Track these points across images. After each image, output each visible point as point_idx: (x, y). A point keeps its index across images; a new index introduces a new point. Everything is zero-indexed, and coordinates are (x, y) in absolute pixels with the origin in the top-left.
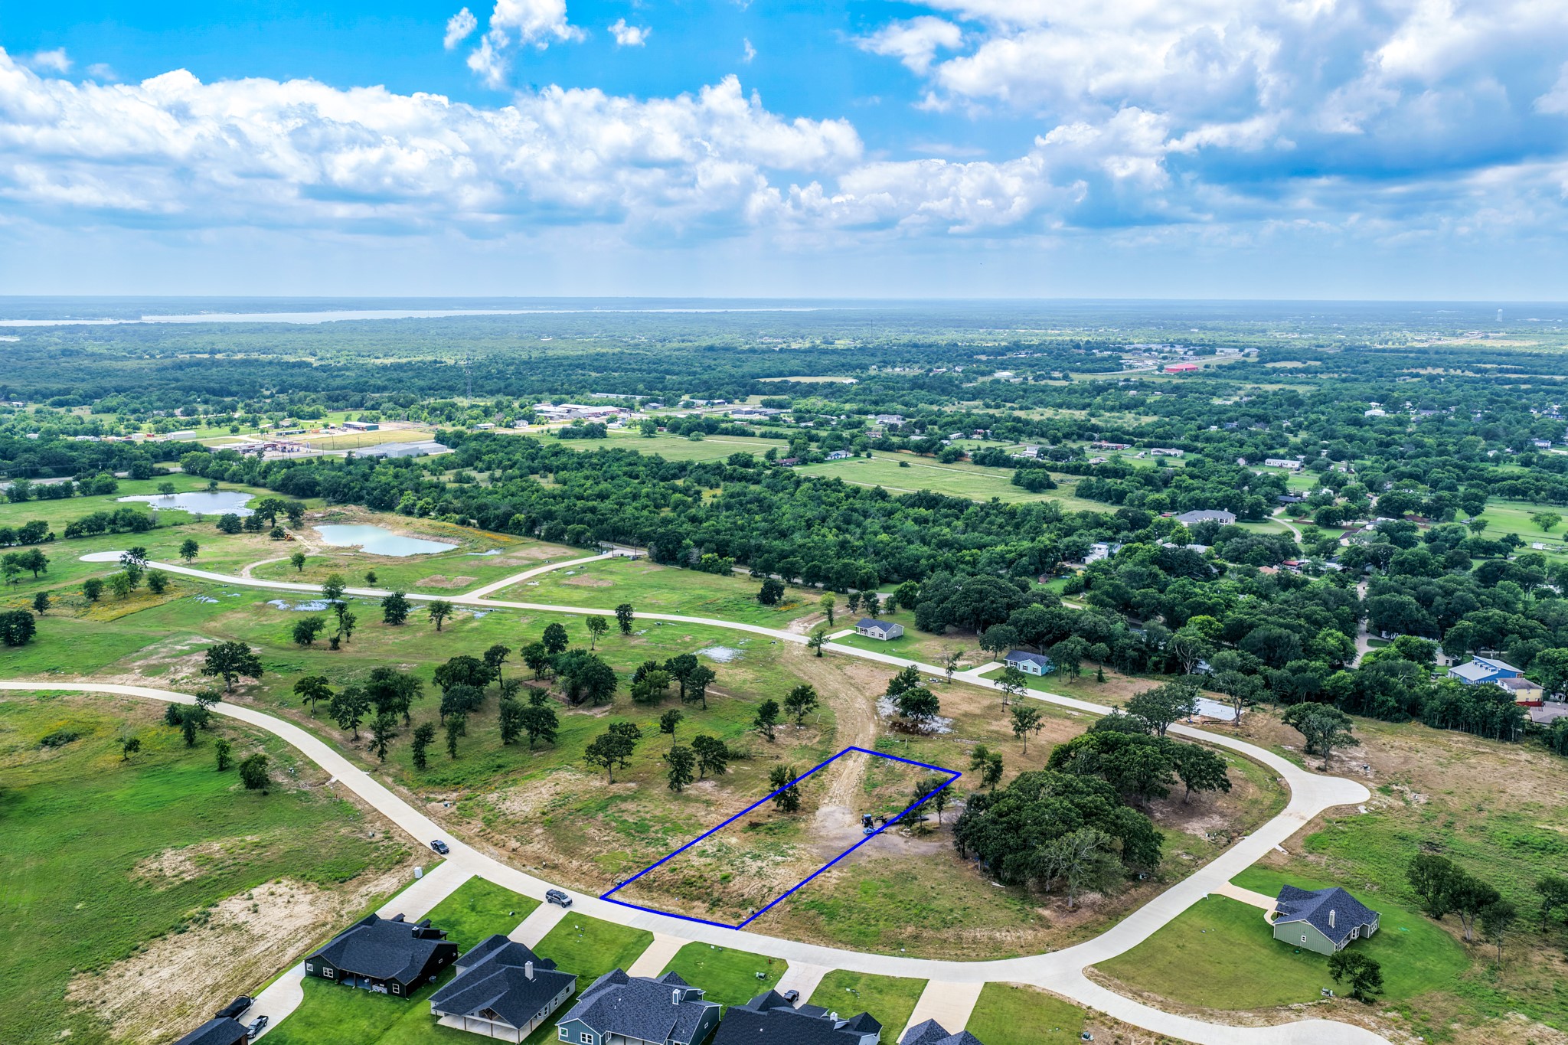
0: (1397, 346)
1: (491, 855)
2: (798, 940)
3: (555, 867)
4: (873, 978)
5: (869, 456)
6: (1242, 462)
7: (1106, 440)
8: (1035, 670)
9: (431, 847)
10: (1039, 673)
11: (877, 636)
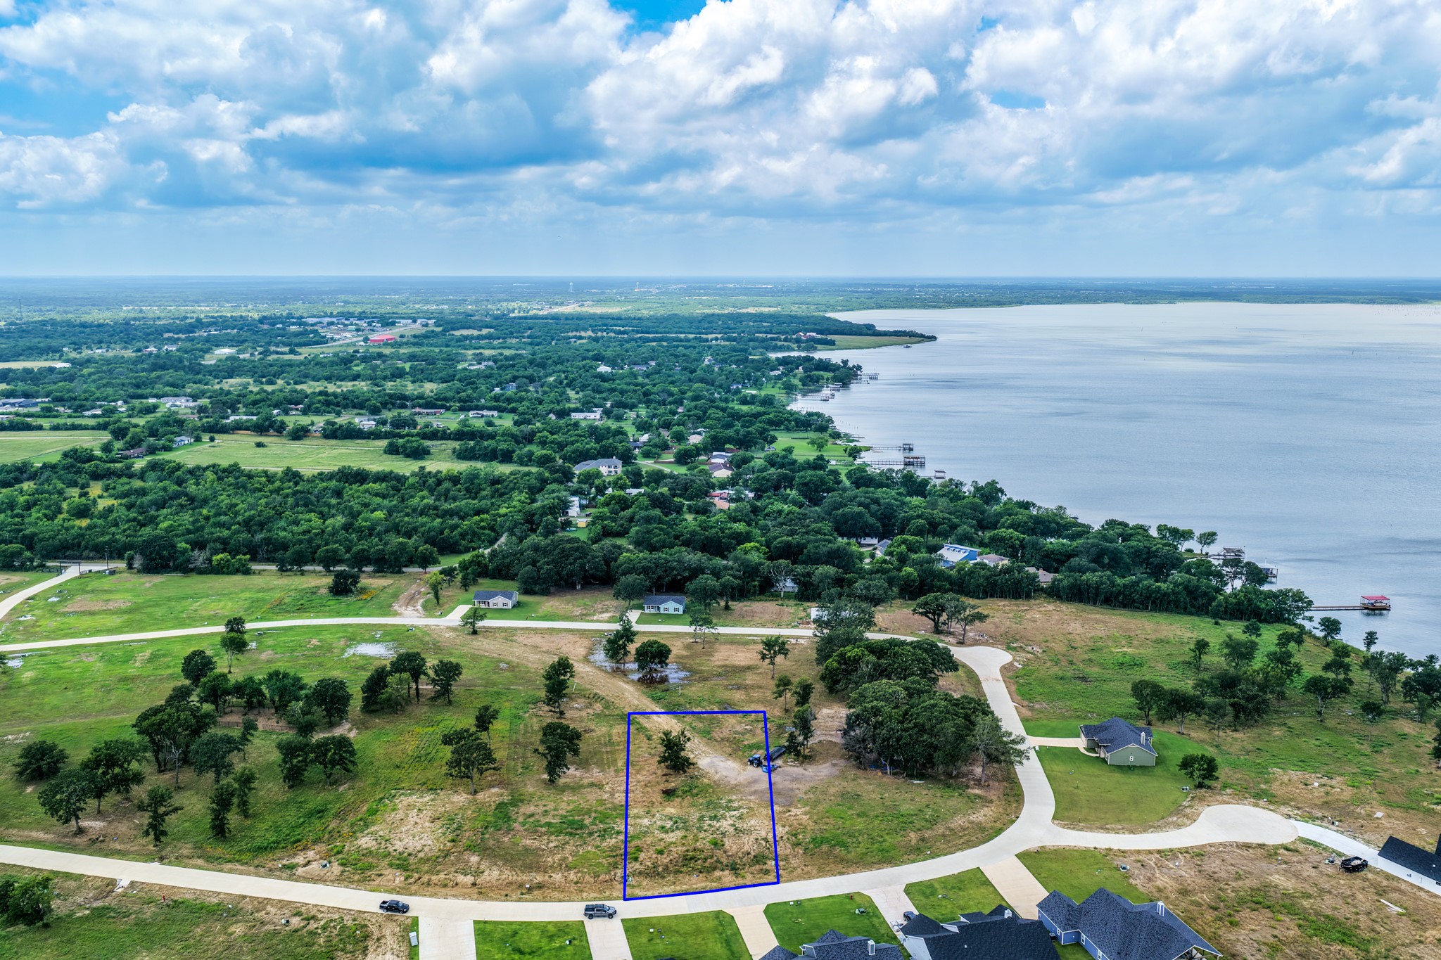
0: (522, 314)
1: (455, 896)
2: (841, 874)
3: (540, 886)
4: (944, 881)
5: (212, 439)
6: (552, 416)
7: (420, 406)
8: (676, 610)
9: (381, 911)
10: (681, 612)
11: (500, 606)
